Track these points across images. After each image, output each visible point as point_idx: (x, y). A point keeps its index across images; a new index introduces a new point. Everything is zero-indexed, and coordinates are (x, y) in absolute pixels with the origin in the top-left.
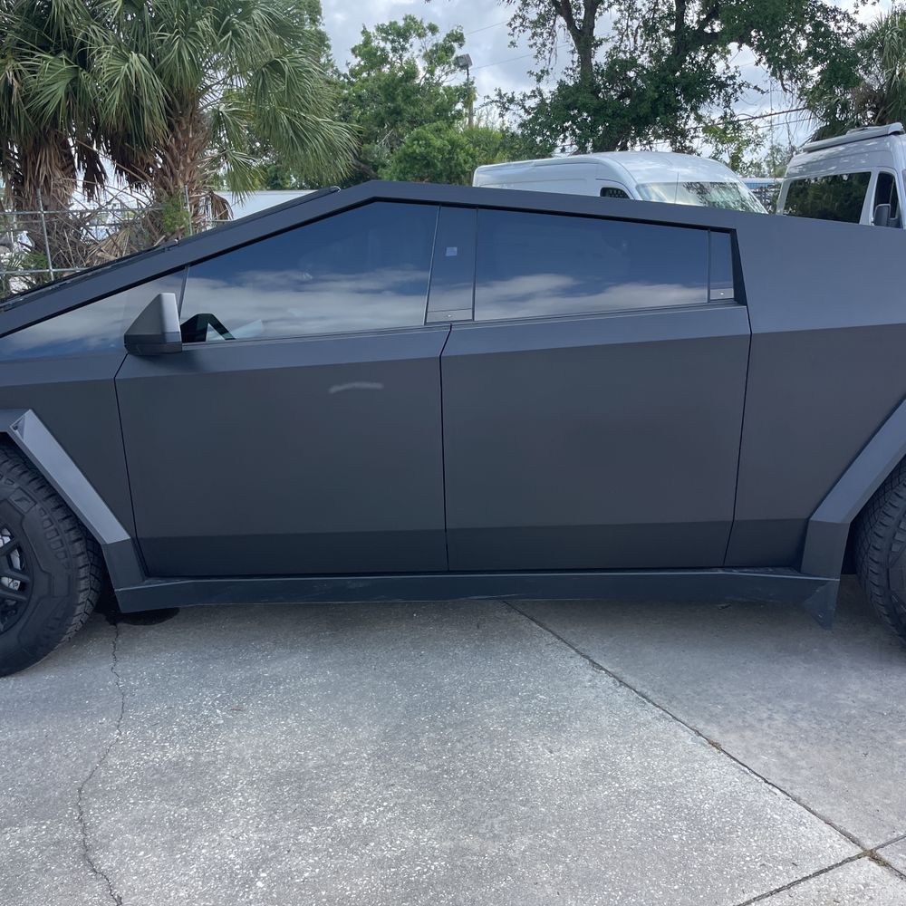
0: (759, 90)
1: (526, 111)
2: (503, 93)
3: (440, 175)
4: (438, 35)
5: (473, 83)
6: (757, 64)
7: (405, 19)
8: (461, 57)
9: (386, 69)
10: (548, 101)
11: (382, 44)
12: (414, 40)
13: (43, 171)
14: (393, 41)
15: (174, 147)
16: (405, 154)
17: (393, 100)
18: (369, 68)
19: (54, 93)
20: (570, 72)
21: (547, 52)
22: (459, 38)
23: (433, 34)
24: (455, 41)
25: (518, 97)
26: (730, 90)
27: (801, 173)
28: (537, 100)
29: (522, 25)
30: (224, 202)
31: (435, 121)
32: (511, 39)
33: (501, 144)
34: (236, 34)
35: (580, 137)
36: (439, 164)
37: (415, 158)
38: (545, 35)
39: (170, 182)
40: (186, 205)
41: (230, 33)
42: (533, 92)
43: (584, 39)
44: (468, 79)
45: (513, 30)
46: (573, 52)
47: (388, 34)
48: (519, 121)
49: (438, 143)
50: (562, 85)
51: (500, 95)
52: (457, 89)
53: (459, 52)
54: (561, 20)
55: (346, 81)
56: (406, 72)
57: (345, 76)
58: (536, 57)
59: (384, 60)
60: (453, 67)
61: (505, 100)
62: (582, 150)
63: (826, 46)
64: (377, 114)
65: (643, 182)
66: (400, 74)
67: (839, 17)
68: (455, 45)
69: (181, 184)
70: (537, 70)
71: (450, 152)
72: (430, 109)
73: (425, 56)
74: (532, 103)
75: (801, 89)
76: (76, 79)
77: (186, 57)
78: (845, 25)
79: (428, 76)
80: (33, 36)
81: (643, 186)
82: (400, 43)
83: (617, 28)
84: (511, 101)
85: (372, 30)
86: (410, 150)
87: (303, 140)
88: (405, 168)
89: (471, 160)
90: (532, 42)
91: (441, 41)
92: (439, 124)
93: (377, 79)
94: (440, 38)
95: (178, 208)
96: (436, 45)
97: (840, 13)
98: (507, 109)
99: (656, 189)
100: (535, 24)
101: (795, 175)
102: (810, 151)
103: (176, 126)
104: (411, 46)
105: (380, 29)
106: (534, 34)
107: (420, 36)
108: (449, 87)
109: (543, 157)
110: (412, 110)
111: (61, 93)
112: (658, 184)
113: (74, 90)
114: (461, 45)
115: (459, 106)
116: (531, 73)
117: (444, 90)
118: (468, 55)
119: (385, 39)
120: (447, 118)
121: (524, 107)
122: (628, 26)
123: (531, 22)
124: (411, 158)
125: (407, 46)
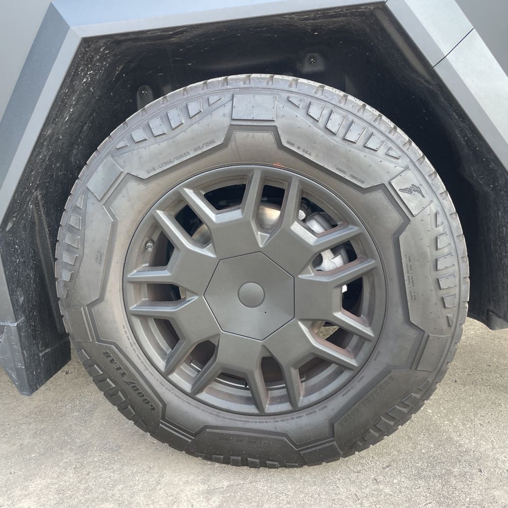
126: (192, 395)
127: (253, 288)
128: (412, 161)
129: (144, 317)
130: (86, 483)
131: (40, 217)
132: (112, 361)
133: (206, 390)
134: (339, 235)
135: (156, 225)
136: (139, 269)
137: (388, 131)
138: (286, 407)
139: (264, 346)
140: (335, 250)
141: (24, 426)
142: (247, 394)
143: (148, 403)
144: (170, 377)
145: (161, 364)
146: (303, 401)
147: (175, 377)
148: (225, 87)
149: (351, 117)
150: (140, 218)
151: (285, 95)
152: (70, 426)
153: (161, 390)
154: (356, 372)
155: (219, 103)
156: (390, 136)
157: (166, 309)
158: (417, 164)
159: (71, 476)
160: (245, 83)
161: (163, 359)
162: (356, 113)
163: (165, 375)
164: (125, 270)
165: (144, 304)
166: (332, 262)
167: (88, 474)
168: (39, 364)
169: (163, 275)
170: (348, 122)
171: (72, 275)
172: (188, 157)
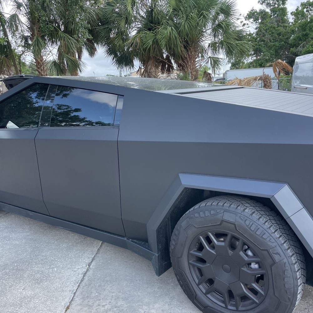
15: (188, 57)
39: (185, 69)
69: (189, 70)
103: (189, 50)
126: (205, 294)
127: (227, 266)
128: (278, 244)
129: (194, 266)
130: (171, 310)
131: (169, 223)
132: (182, 276)
133: (210, 294)
135: (199, 239)
136: (193, 250)
137: (271, 233)
138: (234, 308)
139: (229, 286)
141: (156, 284)
142: (222, 299)
143: (191, 292)
144: (199, 286)
145: (197, 281)
146: (240, 308)
147: (201, 286)
148: (222, 208)
149: (259, 226)
150: (194, 237)
151: (239, 215)
152: (170, 288)
153: (196, 289)
154: (258, 305)
155: (220, 213)
156: (272, 235)
157: (200, 265)
158: (280, 246)
159: (167, 307)
160: (228, 208)
161: (198, 280)
162: (261, 225)
163: (198, 285)
164: (189, 250)
165: (193, 261)
166: (254, 266)
167: (172, 308)
168: (163, 267)
169: (200, 254)
170: (258, 228)
171: (174, 248)
172: (209, 225)
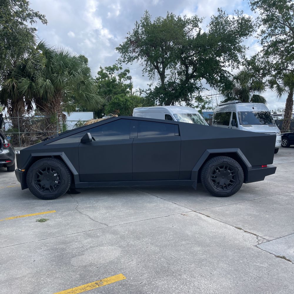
0: (207, 90)
1: (147, 94)
2: (141, 89)
3: (122, 108)
4: (122, 70)
5: (132, 83)
6: (206, 84)
7: (113, 66)
8: (129, 76)
9: (107, 79)
10: (153, 91)
11: (106, 72)
12: (115, 71)
13: (19, 107)
14: (109, 71)
15: (54, 101)
16: (113, 102)
17: (109, 87)
18: (102, 78)
19: (25, 88)
20: (158, 84)
21: (152, 78)
22: (128, 71)
23: (121, 69)
24: (127, 72)
25: (145, 90)
26: (200, 90)
27: (220, 111)
28: (150, 91)
29: (146, 71)
30: (65, 115)
31: (121, 94)
32: (143, 74)
33: (140, 102)
34: (74, 75)
35: (161, 101)
36: (122, 105)
37: (115, 103)
38: (152, 74)
39: (53, 110)
40: (57, 116)
41: (72, 75)
42: (149, 89)
43: (162, 76)
44: (131, 83)
45: (143, 72)
46: (159, 79)
47: (108, 69)
48: (145, 96)
49: (122, 99)
50: (156, 87)
51: (140, 89)
52: (127, 85)
53: (128, 75)
54: (156, 70)
55: (95, 81)
56: (113, 80)
57: (95, 80)
58: (150, 79)
59: (107, 76)
60: (126, 79)
61: (141, 91)
62: (161, 105)
63: (224, 79)
64: (105, 91)
65: (176, 113)
66: (111, 80)
67: (227, 72)
68: (127, 73)
69: (55, 111)
70: (149, 84)
71: (125, 102)
72: (120, 90)
73: (118, 76)
74: (149, 92)
75: (219, 89)
76: (31, 84)
77: (61, 80)
78: (228, 75)
79: (119, 81)
80: (20, 73)
81: (176, 114)
82: (111, 72)
83: (171, 72)
84: (143, 91)
85: (103, 68)
86: (114, 101)
87: (89, 100)
88: (112, 106)
89: (131, 104)
90: (149, 75)
91: (123, 72)
92: (123, 94)
93: (105, 81)
94: (123, 71)
95: (55, 117)
96: (122, 73)
97: (227, 71)
98: (142, 93)
99: (179, 115)
100: (149, 71)
101: (218, 111)
102: (220, 106)
103: (55, 96)
104: (115, 73)
105: (106, 68)
106: (149, 73)
107: (117, 70)
108: (125, 84)
109: (151, 106)
110: (114, 90)
111: (27, 88)
112: (180, 114)
113: (30, 87)
114: (129, 73)
115: (128, 90)
116: (148, 85)
117: (124, 85)
118: (131, 76)
119: (107, 71)
120: (125, 93)
121: (146, 93)
122: (174, 72)
123: (148, 70)
124: (114, 103)
125: (114, 73)
127: (223, 177)
134: (232, 172)
140: (231, 173)
166: (231, 174)
